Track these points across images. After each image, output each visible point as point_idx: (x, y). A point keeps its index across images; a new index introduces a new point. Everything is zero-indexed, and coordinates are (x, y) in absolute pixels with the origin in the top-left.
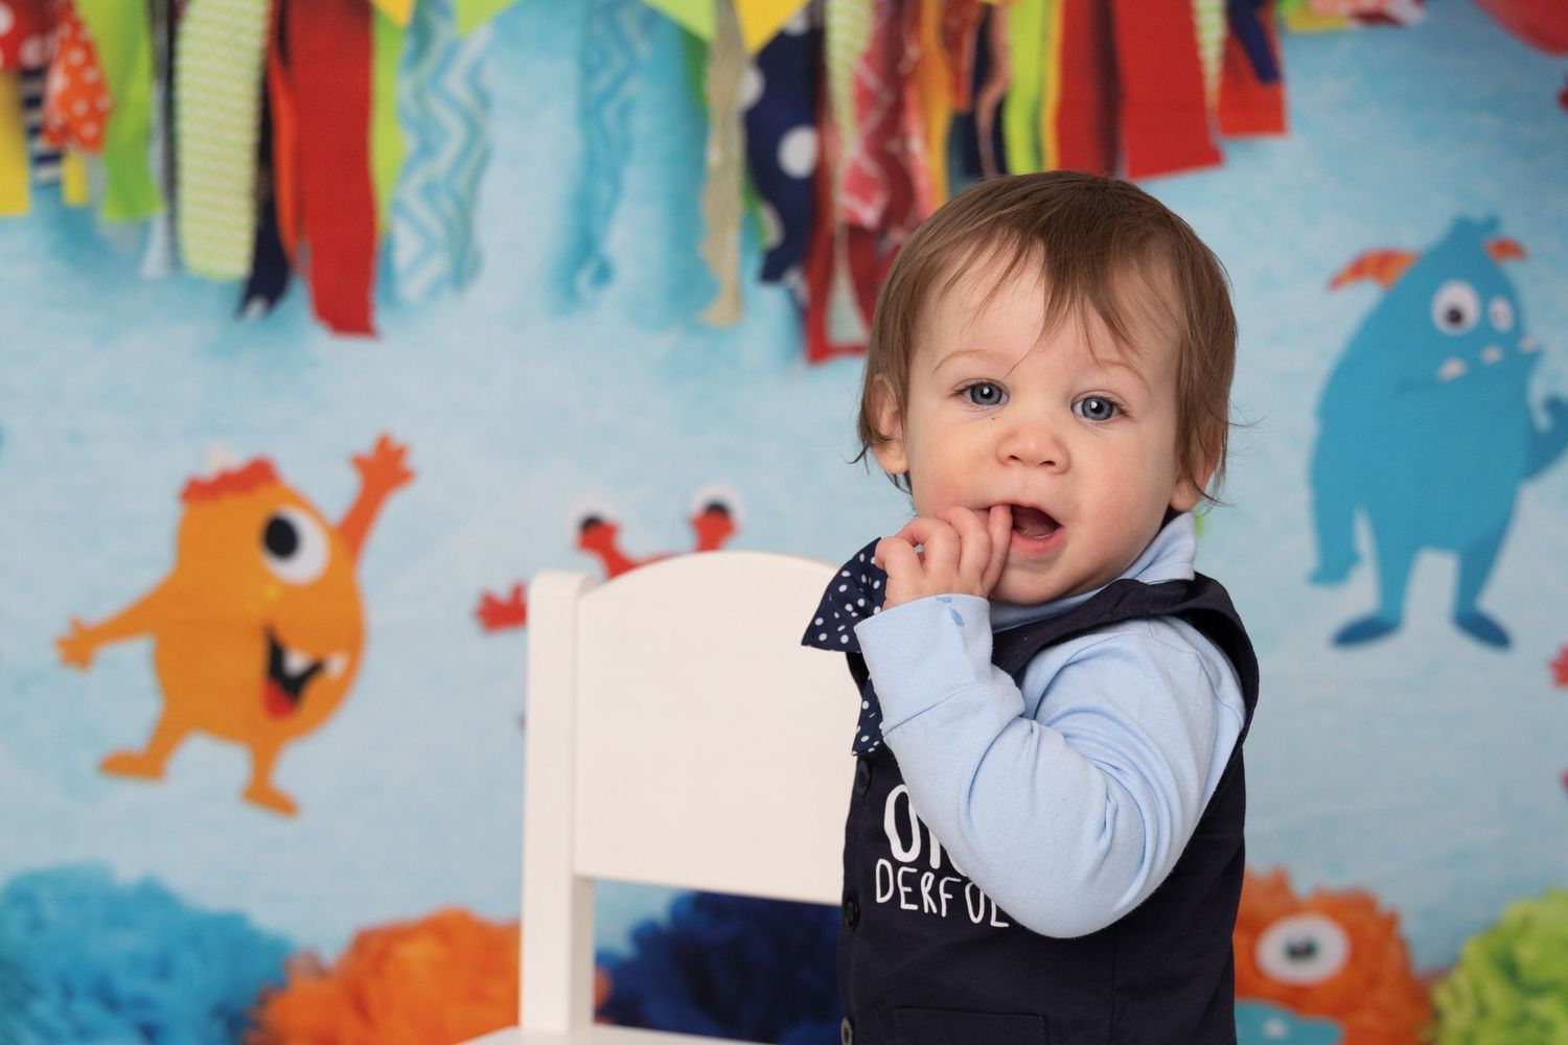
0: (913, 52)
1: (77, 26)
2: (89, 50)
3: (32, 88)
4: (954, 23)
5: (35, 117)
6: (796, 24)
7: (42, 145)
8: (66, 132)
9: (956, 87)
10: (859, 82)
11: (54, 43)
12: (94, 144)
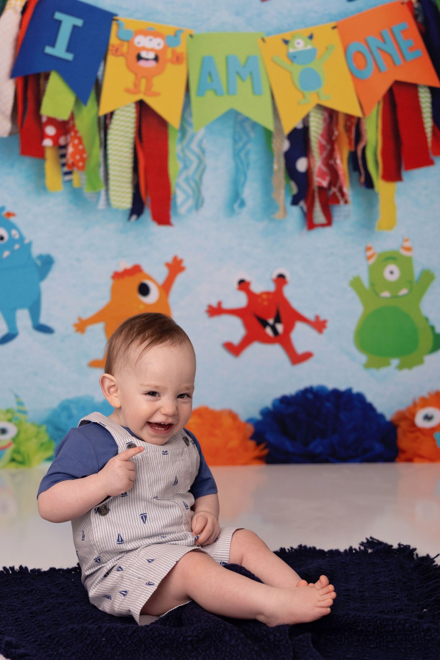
0: (336, 133)
1: (76, 132)
2: (80, 139)
3: (63, 151)
4: (349, 124)
5: (64, 161)
6: (300, 126)
7: (66, 169)
8: (73, 165)
9: (350, 143)
10: (320, 142)
11: (69, 137)
12: (82, 168)
